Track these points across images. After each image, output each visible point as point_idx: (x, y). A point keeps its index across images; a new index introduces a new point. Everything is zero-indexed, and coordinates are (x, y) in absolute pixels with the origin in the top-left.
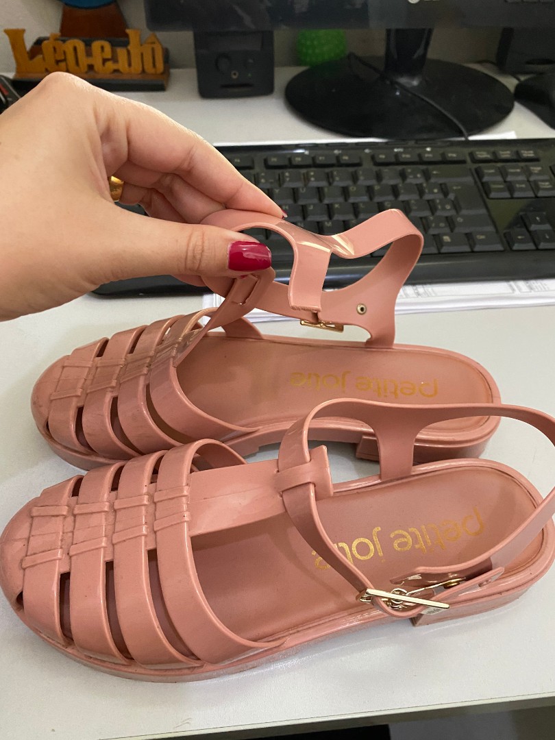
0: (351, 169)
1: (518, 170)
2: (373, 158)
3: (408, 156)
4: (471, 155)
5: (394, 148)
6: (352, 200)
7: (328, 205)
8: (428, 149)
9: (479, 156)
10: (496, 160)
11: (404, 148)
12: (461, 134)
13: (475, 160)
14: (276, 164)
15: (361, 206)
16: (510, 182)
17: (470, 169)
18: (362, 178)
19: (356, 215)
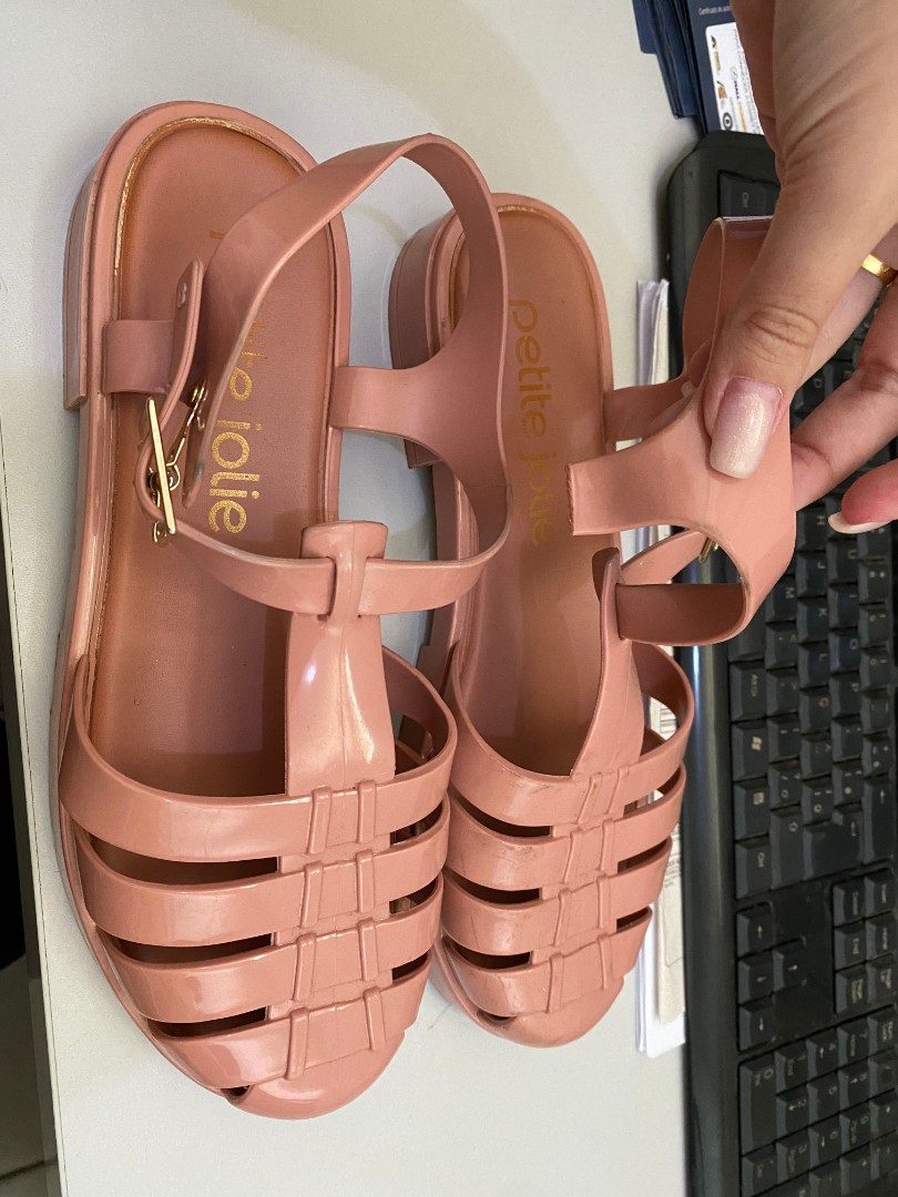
1: (885, 946)
6: (833, 640)
7: (825, 596)
15: (822, 656)
16: (863, 927)
19: (805, 644)
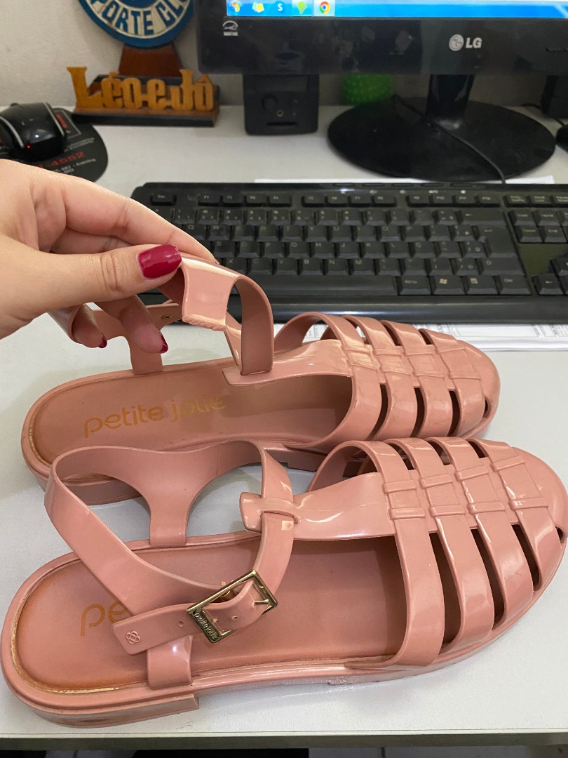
0: (385, 210)
1: (552, 216)
2: (407, 198)
3: (442, 198)
4: (505, 198)
5: (429, 189)
6: (383, 240)
7: (359, 243)
8: (463, 192)
9: (513, 200)
10: (530, 204)
11: (439, 190)
12: (499, 178)
13: (509, 205)
14: (312, 202)
15: (393, 245)
16: (543, 227)
17: (504, 214)
18: (395, 218)
19: (387, 255)
